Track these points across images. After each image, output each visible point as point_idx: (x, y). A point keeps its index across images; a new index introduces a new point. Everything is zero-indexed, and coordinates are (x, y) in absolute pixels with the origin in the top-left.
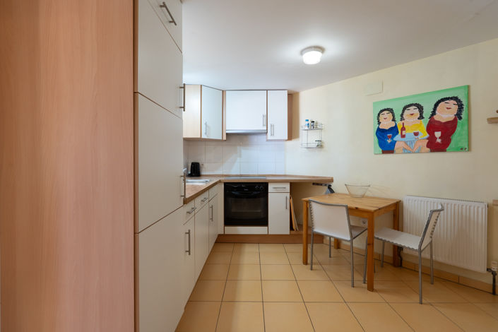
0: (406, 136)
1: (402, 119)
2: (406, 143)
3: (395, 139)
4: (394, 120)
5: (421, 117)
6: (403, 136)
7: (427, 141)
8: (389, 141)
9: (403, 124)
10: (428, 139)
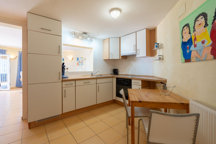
0: (197, 45)
1: (194, 31)
2: (197, 51)
3: (191, 49)
4: (190, 33)
5: (206, 25)
6: (195, 46)
7: (211, 47)
8: (188, 51)
9: (195, 34)
10: (211, 45)
